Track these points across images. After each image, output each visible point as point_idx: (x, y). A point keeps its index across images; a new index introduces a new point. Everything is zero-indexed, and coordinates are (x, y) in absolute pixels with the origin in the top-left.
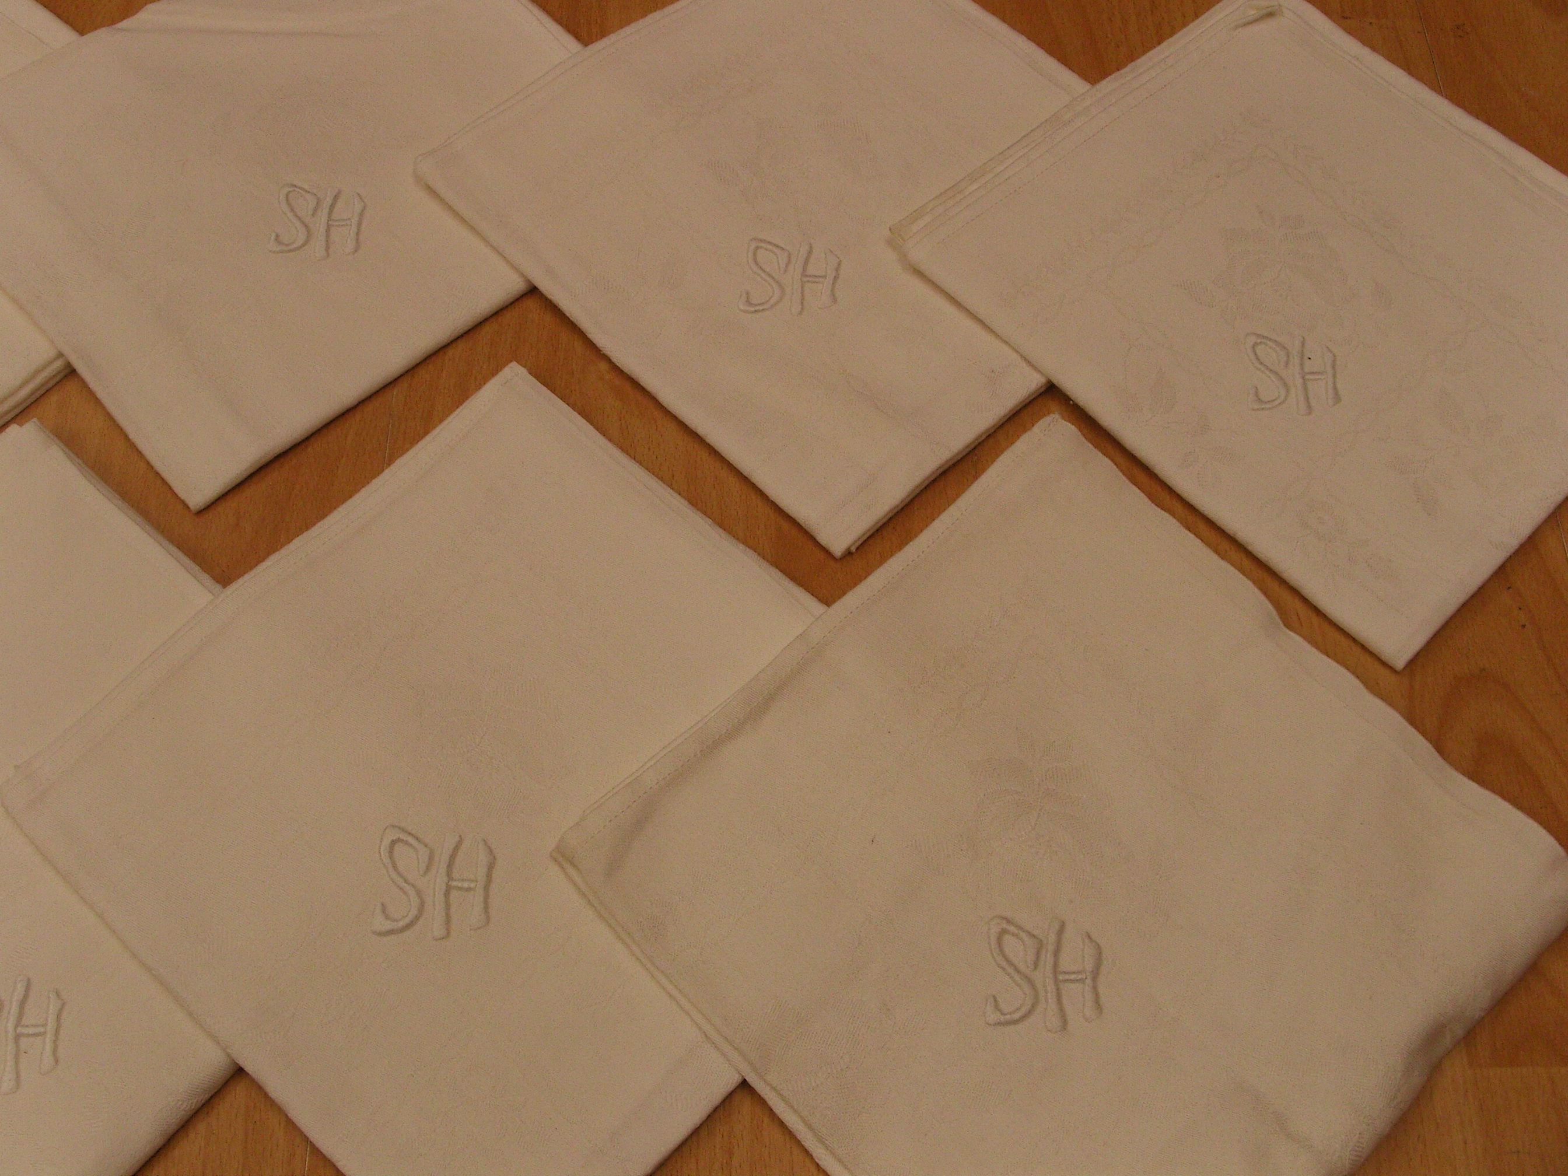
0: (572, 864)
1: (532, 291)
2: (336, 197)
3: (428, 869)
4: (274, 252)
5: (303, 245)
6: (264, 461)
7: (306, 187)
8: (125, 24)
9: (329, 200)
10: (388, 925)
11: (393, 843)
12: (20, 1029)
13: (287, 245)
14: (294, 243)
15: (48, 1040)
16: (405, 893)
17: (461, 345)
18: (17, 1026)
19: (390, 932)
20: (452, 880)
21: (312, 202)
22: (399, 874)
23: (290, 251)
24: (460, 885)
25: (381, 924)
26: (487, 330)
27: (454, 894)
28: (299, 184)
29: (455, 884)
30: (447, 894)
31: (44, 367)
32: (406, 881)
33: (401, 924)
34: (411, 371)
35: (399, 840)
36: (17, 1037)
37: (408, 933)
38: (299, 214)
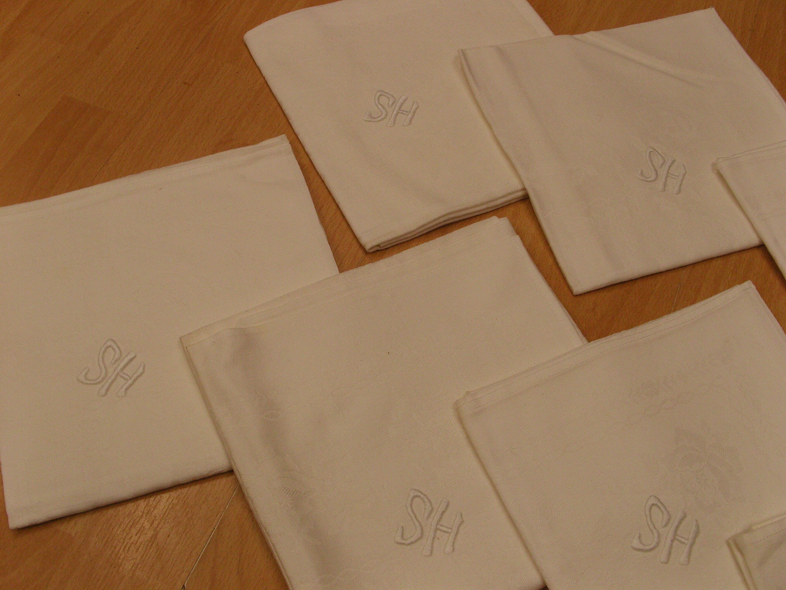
0: (740, 551)
1: (762, 247)
2: (673, 162)
3: (666, 525)
4: (639, 179)
5: (653, 181)
6: (614, 283)
7: (660, 152)
8: (578, 36)
9: (670, 162)
10: (641, 547)
11: (653, 505)
12: (438, 526)
13: (647, 178)
14: (649, 178)
15: (451, 536)
16: (652, 533)
17: (720, 261)
18: (437, 524)
19: (639, 550)
20: (677, 535)
21: (661, 162)
22: (652, 522)
23: (647, 181)
24: (680, 539)
25: (636, 543)
26: (734, 258)
27: (676, 542)
28: (657, 149)
29: (678, 538)
30: (672, 541)
31: (513, 193)
32: (655, 527)
33: (647, 548)
34: (694, 265)
35: (656, 505)
36: (437, 529)
37: (648, 553)
38: (654, 164)
